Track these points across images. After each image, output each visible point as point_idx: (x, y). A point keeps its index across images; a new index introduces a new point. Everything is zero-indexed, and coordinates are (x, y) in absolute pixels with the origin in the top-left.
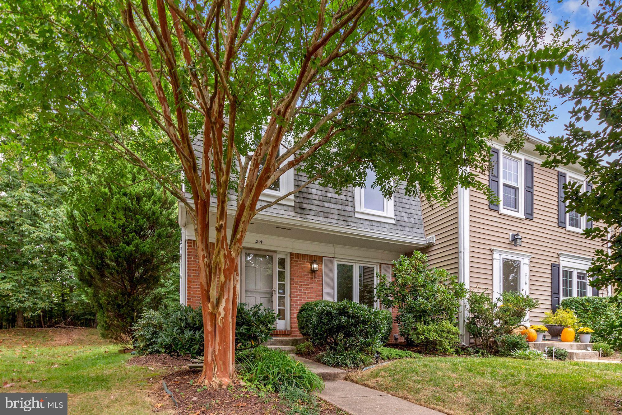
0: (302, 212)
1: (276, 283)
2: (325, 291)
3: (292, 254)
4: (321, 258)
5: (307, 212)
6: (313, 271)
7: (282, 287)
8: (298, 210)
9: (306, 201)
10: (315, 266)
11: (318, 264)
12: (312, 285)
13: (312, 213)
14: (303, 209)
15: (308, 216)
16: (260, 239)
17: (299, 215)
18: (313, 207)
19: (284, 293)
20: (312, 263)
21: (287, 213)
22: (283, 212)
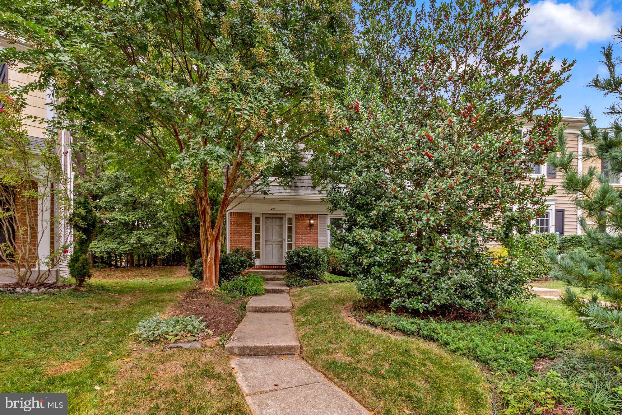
0: (296, 189)
1: (286, 234)
2: (319, 238)
3: (296, 215)
4: (317, 216)
5: (300, 188)
6: (311, 225)
7: (290, 237)
8: (293, 188)
9: (299, 181)
10: (312, 222)
11: (314, 220)
12: (311, 235)
13: (303, 188)
14: (297, 187)
15: (300, 191)
16: (274, 207)
17: (294, 191)
18: (304, 185)
19: (292, 241)
20: (310, 220)
21: (285, 191)
22: (283, 191)
